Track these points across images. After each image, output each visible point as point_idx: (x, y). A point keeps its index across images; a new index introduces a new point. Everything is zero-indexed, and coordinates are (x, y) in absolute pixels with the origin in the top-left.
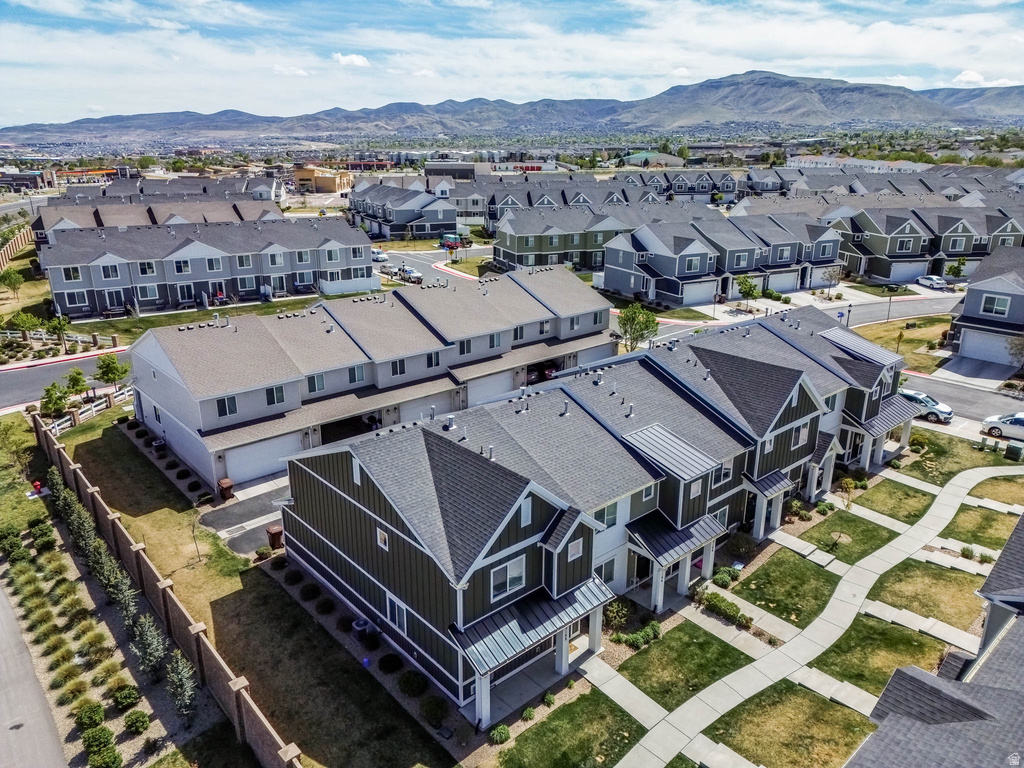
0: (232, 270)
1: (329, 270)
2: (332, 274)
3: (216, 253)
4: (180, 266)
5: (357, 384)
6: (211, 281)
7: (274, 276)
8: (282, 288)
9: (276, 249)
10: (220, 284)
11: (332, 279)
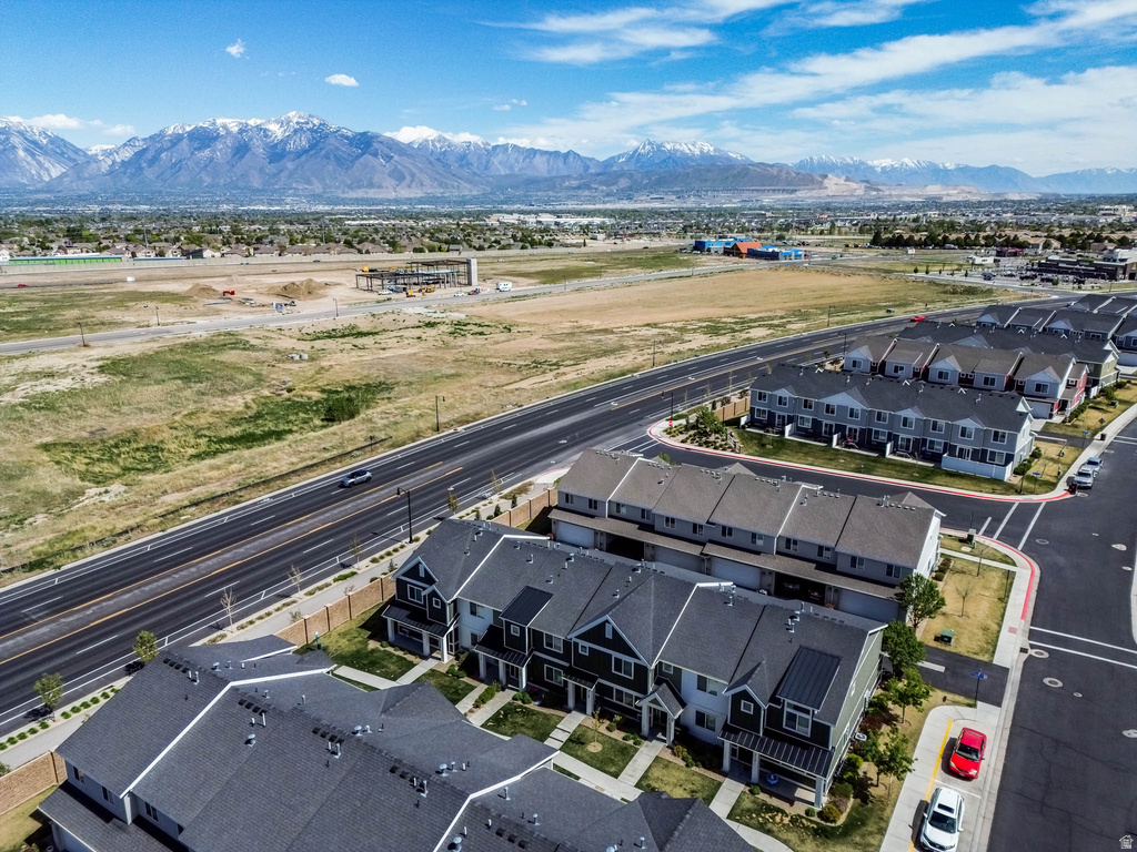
0: (870, 422)
1: (959, 446)
2: (961, 450)
3: (858, 406)
4: (829, 409)
5: (645, 521)
6: (849, 426)
7: (902, 436)
8: (908, 448)
9: (910, 414)
10: (856, 430)
11: (960, 456)
